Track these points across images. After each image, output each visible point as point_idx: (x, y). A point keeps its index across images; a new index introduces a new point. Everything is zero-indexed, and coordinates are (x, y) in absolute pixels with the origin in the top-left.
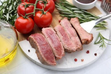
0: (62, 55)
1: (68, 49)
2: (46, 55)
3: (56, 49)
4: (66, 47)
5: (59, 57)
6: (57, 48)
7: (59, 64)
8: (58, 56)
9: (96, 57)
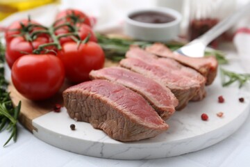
0: (173, 102)
1: (178, 88)
2: (133, 108)
3: (154, 93)
4: (173, 85)
5: (168, 107)
6: (153, 90)
7: (168, 133)
8: (164, 107)
9: (244, 106)
